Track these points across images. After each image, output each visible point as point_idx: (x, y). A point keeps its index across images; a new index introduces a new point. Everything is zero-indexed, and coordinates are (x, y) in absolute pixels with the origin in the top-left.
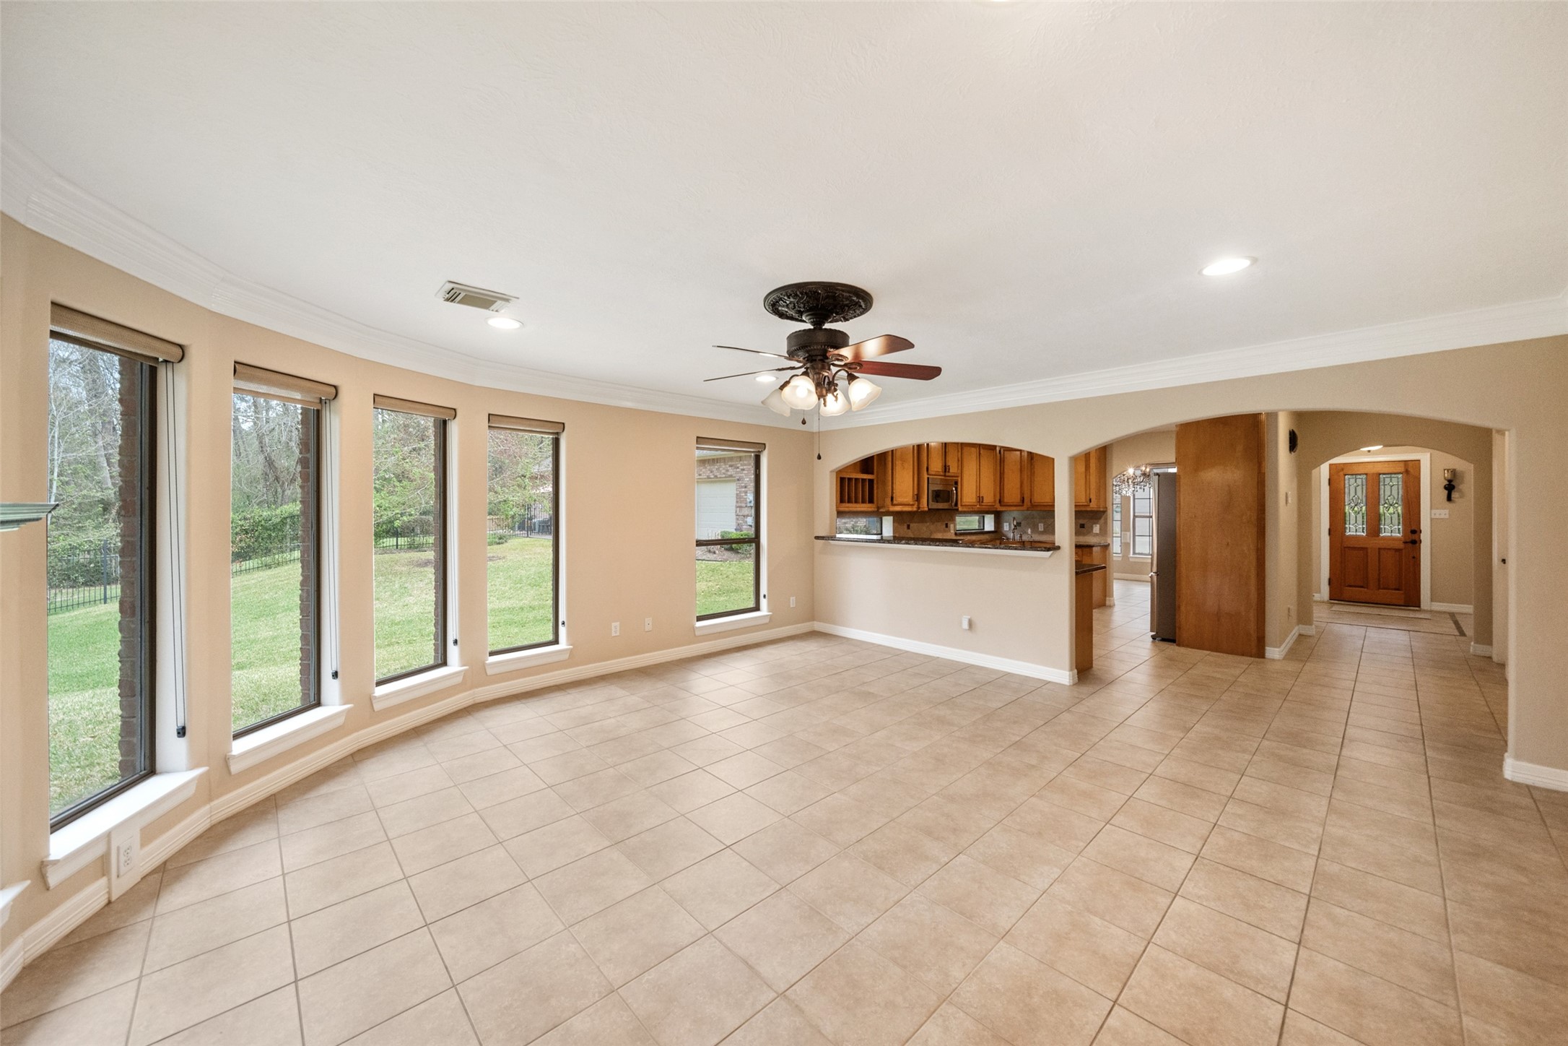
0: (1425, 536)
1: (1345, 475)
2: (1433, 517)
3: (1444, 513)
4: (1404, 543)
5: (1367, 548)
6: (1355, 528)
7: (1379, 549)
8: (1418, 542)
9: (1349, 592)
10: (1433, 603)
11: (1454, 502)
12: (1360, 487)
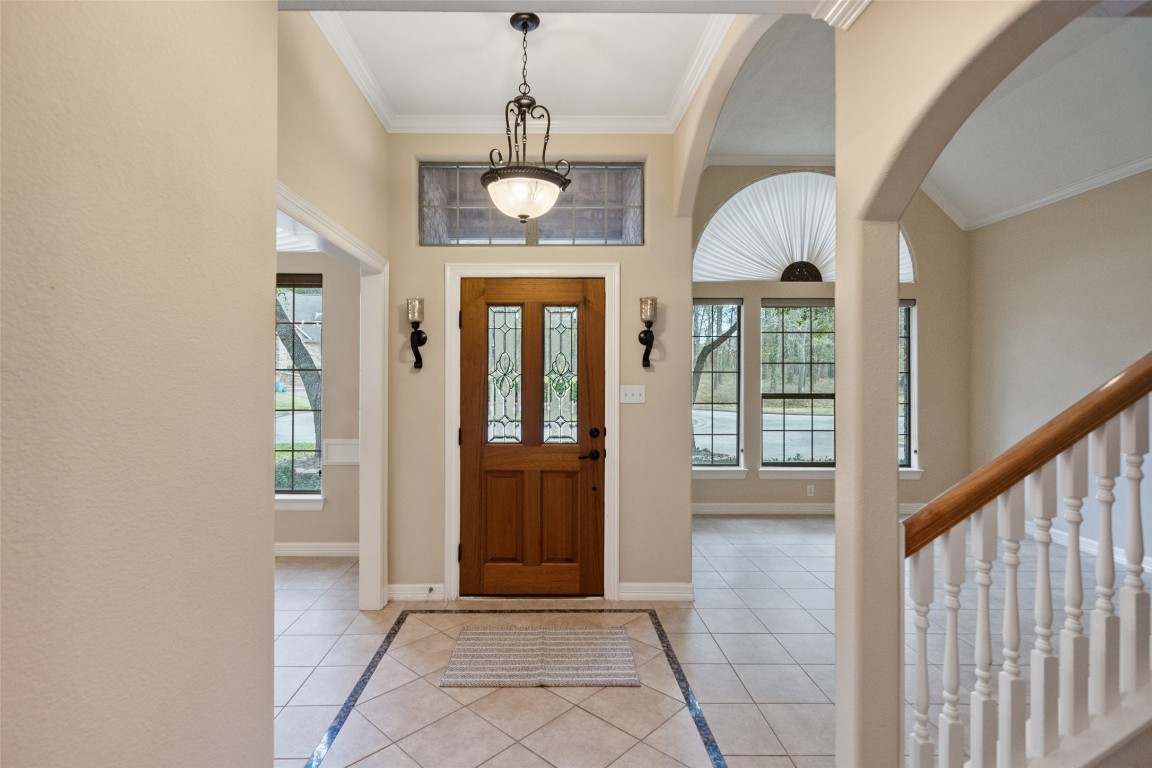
0: (611, 443)
1: (489, 305)
2: (623, 401)
3: (637, 393)
4: (580, 458)
5: (522, 472)
6: (504, 426)
7: (542, 472)
8: (601, 455)
9: (494, 571)
10: (624, 584)
11: (653, 371)
12: (512, 332)
